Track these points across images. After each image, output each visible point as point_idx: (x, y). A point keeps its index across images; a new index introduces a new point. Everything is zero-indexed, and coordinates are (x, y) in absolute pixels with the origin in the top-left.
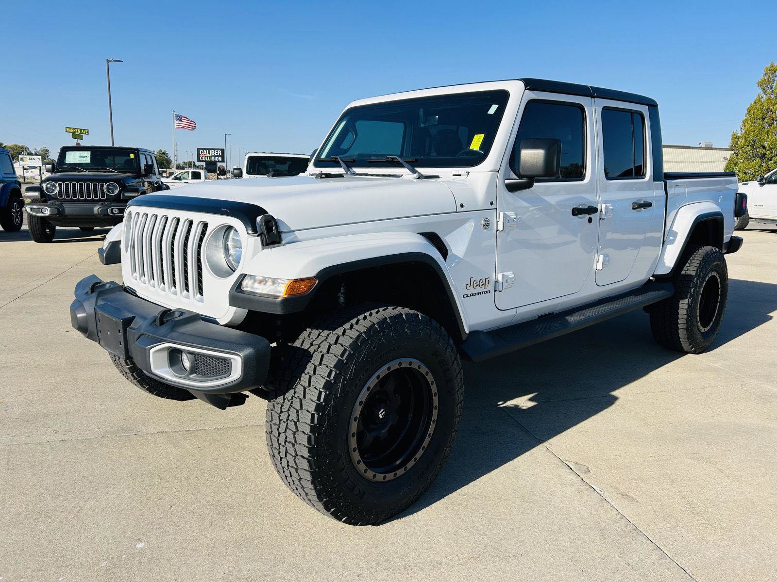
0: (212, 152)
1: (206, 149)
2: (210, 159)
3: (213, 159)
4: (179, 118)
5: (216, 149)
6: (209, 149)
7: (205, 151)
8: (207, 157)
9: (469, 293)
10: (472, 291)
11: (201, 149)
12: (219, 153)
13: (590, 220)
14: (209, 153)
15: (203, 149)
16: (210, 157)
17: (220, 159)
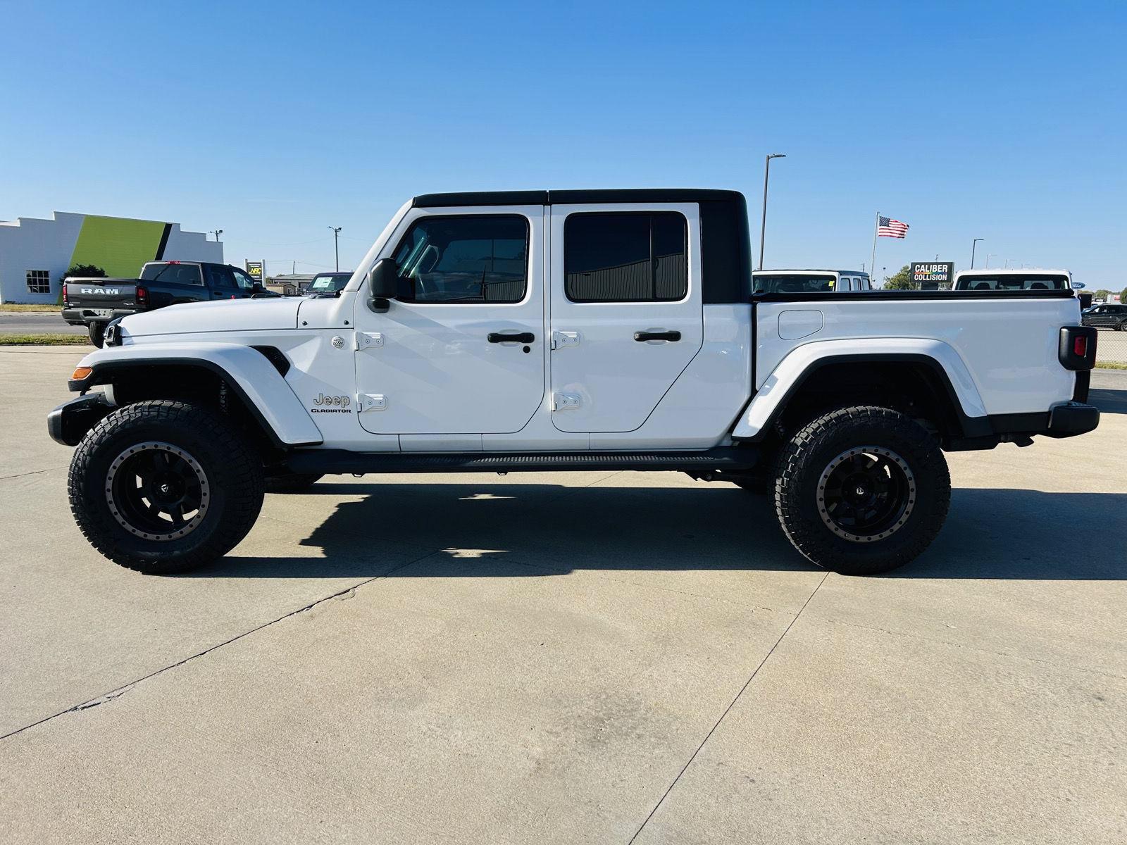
0: (934, 268)
1: (925, 264)
2: (929, 278)
3: (934, 278)
4: (885, 222)
5: (940, 263)
6: (929, 264)
7: (923, 266)
8: (926, 275)
9: (320, 408)
10: (324, 407)
11: (917, 264)
12: (944, 268)
13: (527, 350)
14: (929, 269)
15: (921, 264)
16: (929, 275)
17: (945, 277)
